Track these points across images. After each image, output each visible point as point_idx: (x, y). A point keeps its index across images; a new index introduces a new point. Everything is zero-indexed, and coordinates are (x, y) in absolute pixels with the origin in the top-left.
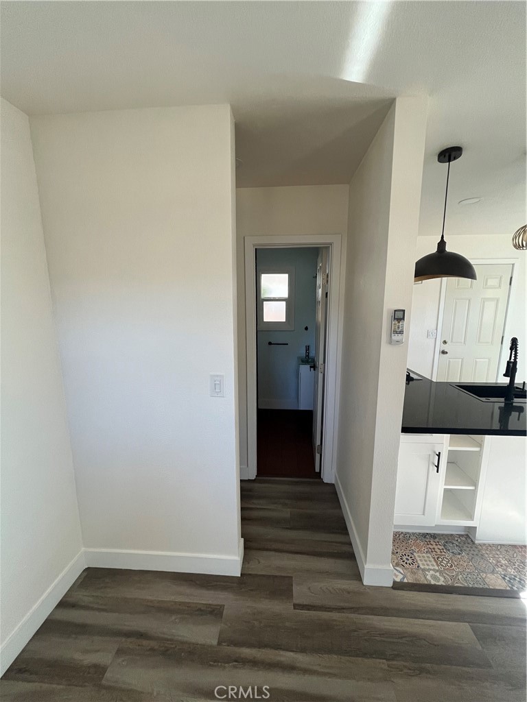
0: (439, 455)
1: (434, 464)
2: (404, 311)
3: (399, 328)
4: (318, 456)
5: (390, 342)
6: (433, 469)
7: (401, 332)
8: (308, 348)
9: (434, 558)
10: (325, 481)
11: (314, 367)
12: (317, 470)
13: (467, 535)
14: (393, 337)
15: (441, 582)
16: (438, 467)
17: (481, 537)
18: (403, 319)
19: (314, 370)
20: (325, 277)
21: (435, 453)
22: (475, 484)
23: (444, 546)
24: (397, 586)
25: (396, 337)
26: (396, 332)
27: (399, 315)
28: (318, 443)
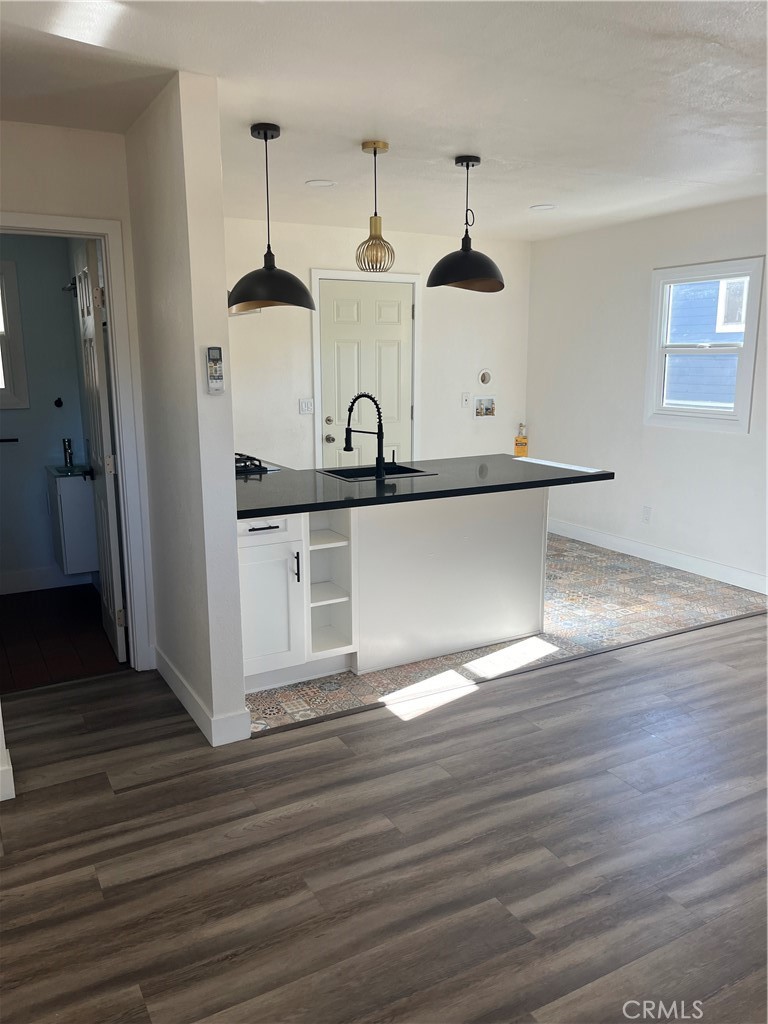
0: (297, 558)
1: (293, 571)
2: (220, 349)
3: (216, 371)
4: (120, 632)
5: (208, 391)
6: (294, 578)
7: (220, 378)
8: (68, 445)
9: (306, 701)
10: (139, 669)
11: (91, 472)
12: (122, 658)
13: (350, 671)
14: (211, 384)
15: (313, 715)
16: (298, 574)
17: (363, 666)
18: (220, 359)
19: (93, 478)
20: (98, 294)
21: (293, 554)
22: (349, 594)
23: (320, 687)
24: (255, 736)
25: (214, 384)
26: (213, 377)
27: (215, 354)
28: (118, 605)
